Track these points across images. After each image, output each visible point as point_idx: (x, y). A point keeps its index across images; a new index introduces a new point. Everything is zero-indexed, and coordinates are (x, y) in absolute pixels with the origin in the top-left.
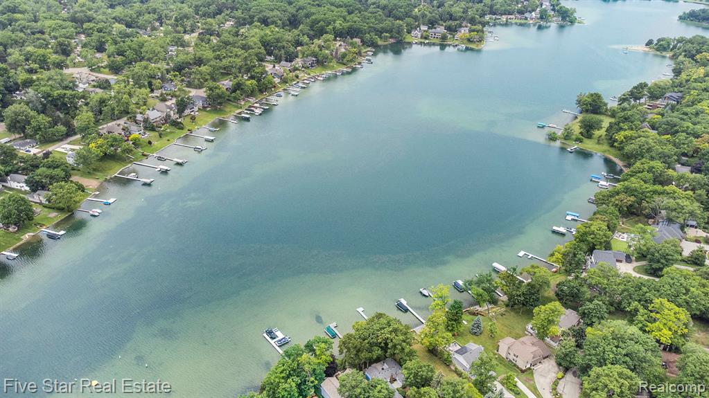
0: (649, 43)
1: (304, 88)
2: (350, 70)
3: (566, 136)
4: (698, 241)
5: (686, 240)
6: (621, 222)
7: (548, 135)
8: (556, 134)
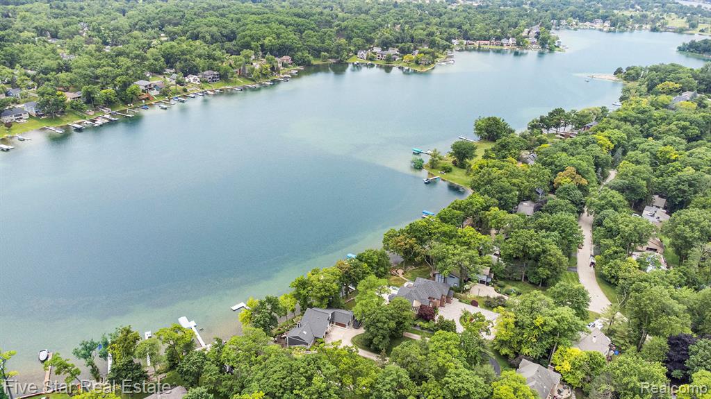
0: (619, 71)
1: (166, 109)
2: (257, 86)
3: (433, 165)
4: (474, 303)
5: (460, 301)
6: (400, 271)
7: (412, 162)
8: (423, 162)
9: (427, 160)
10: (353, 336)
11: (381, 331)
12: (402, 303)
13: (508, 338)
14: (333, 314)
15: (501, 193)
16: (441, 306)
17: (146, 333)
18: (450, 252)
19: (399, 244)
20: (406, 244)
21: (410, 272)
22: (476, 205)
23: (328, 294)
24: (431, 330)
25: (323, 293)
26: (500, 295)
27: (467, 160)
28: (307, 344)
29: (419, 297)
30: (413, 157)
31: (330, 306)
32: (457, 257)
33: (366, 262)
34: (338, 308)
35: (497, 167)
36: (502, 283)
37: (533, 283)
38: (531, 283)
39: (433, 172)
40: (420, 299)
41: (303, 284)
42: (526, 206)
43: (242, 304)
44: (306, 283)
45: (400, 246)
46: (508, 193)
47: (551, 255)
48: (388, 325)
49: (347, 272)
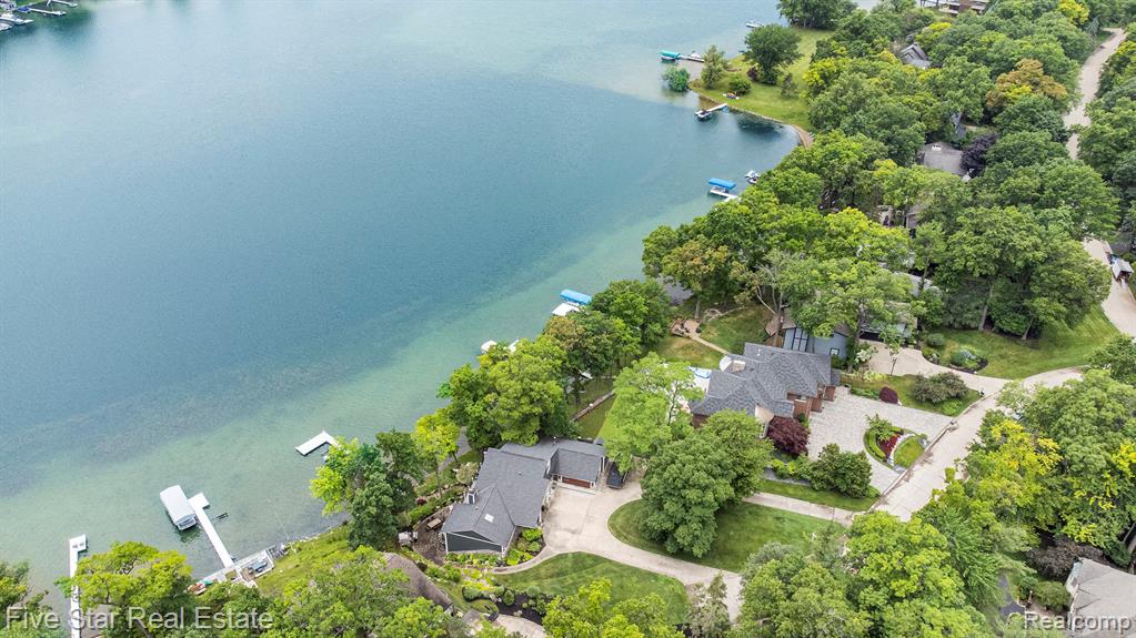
3: (711, 82)
4: (887, 396)
5: (853, 392)
6: (692, 325)
7: (666, 77)
8: (688, 76)
9: (696, 72)
10: (612, 510)
11: (697, 511)
12: (740, 427)
13: (1029, 500)
14: (555, 460)
15: (888, 127)
16: (812, 410)
17: (73, 542)
18: (833, 277)
19: (689, 263)
20: (706, 262)
21: (713, 324)
22: (848, 156)
23: (538, 410)
24: (806, 480)
25: (526, 409)
26: (945, 370)
27: (780, 68)
28: (498, 548)
29: (766, 397)
30: (666, 69)
31: (544, 436)
32: (855, 291)
33: (619, 314)
34: (565, 437)
35: (863, 71)
36: (938, 337)
37: (1007, 334)
38: (1001, 332)
39: (710, 95)
40: (770, 404)
41: (472, 389)
42: (936, 152)
43: (323, 437)
44: (478, 383)
45: (692, 267)
46: (903, 127)
47: (1068, 265)
48: (715, 492)
49: (576, 346)
